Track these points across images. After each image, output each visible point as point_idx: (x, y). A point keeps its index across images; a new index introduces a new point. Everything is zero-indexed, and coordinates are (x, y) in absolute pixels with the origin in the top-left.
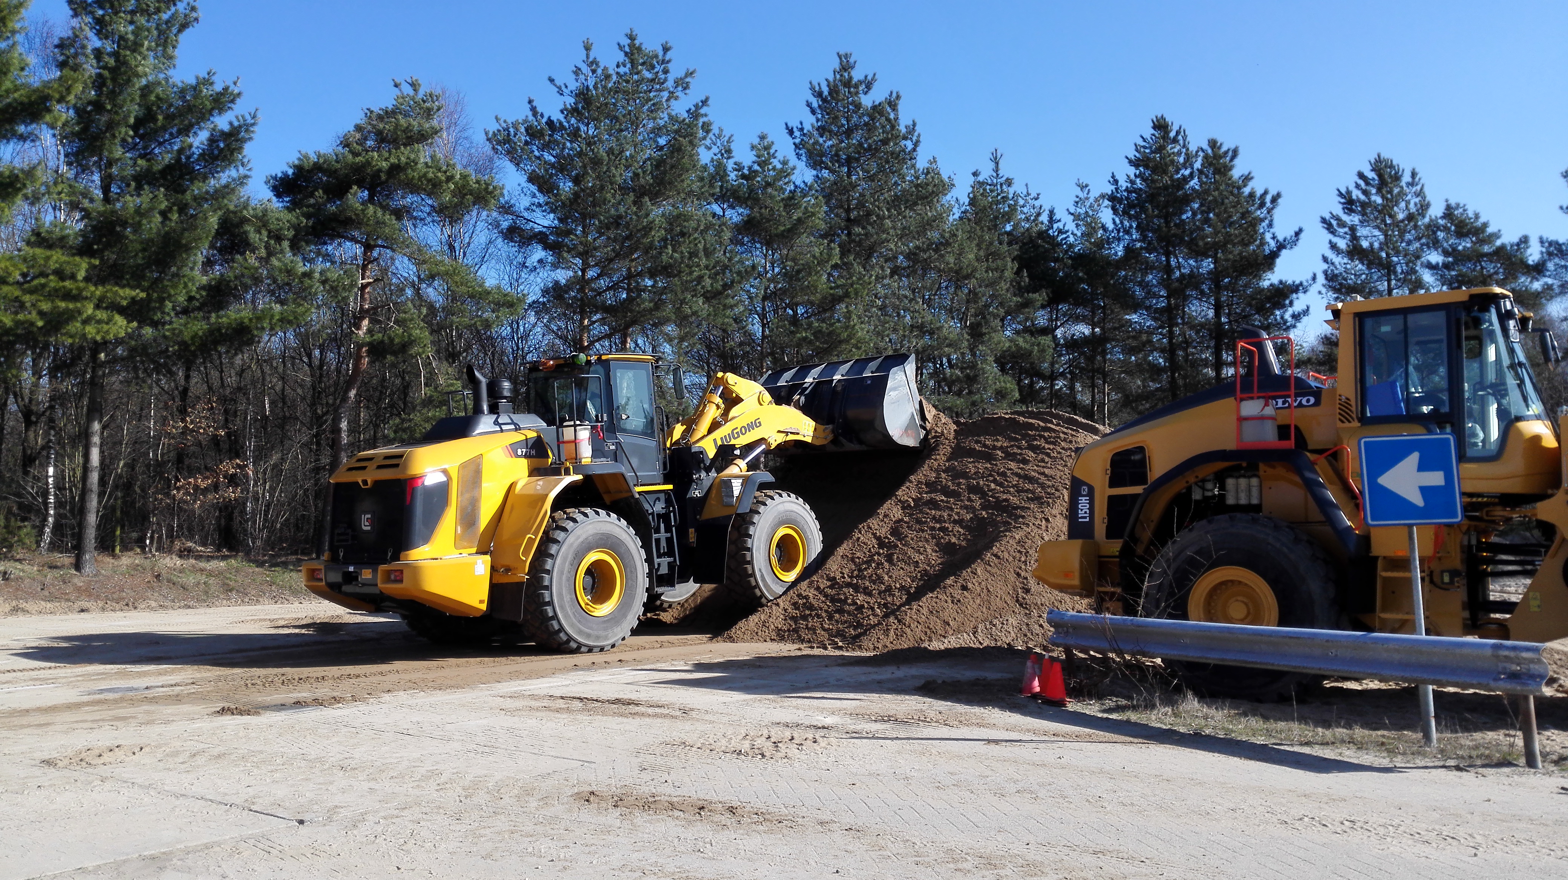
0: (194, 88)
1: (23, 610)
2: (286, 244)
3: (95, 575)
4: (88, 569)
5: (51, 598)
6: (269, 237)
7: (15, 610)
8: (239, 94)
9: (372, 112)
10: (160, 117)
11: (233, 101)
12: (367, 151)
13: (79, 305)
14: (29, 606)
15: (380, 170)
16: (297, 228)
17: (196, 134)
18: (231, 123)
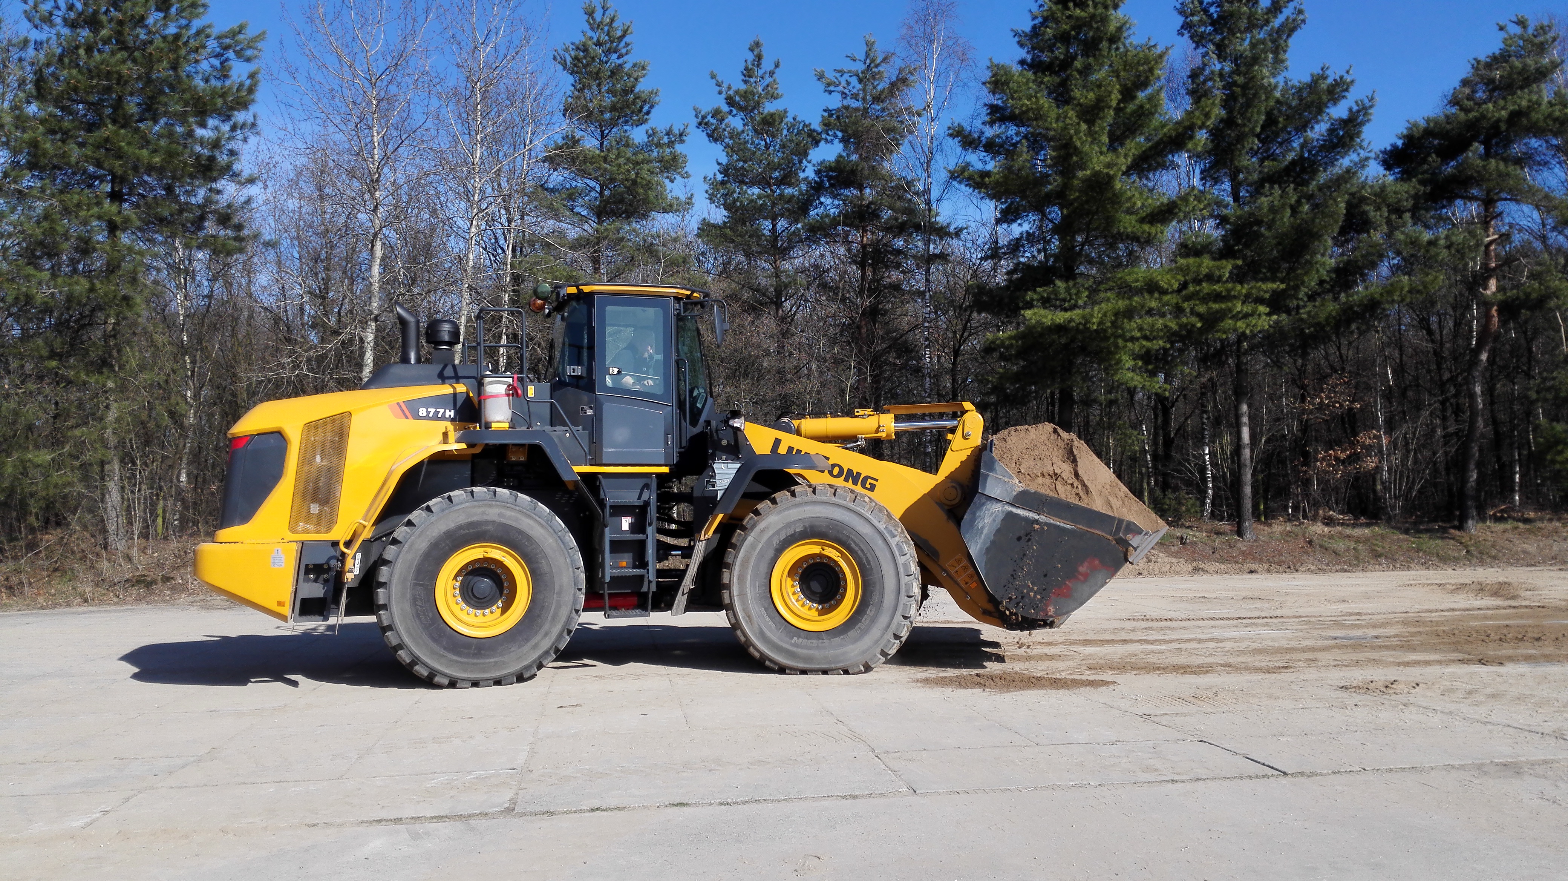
0: (1309, 86)
1: (1203, 570)
2: (1407, 215)
3: (1255, 541)
4: (1248, 535)
5: (1222, 561)
6: (1389, 211)
7: (1196, 570)
8: (1352, 82)
9: (1478, 62)
10: (1281, 119)
11: (1347, 90)
12: (1479, 105)
13: (1230, 304)
14: (1206, 566)
15: (1499, 120)
16: (1416, 197)
17: (1312, 128)
18: (1350, 110)
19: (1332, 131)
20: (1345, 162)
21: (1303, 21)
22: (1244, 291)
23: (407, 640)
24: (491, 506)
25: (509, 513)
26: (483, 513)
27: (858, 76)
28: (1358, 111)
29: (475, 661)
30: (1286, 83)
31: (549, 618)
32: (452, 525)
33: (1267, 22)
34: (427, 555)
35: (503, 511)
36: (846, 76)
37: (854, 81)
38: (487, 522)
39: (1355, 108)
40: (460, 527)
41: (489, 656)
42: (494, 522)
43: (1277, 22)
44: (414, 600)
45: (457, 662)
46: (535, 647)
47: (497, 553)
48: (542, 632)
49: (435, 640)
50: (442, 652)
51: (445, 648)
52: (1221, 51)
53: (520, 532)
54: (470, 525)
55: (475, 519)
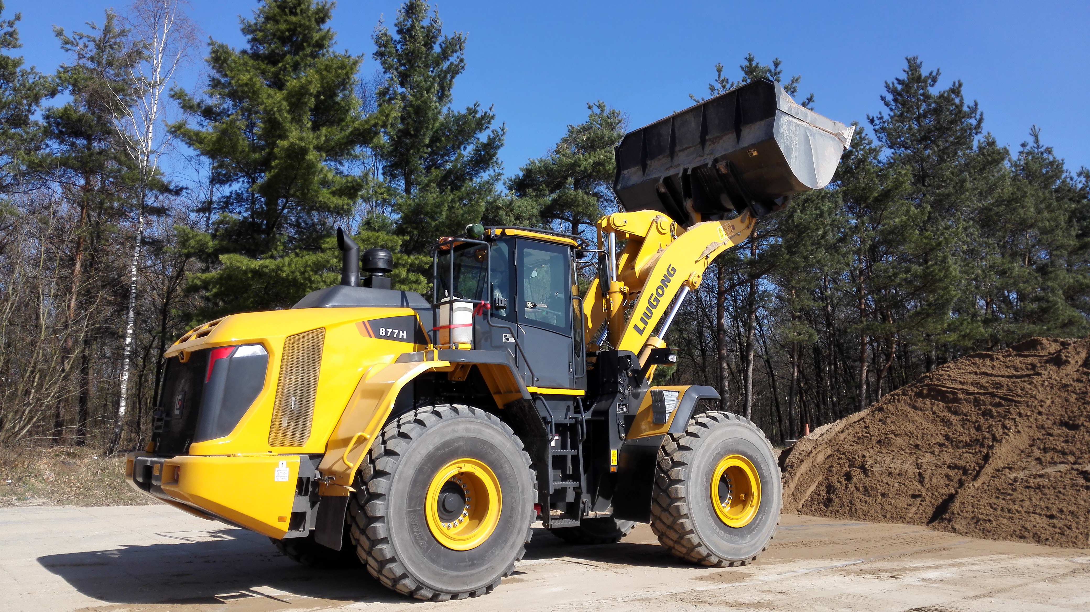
0: (465, 116)
9: (572, 128)
10: (443, 139)
11: (489, 122)
17: (465, 148)
18: (489, 136)
19: (477, 150)
20: (485, 176)
21: (463, 67)
22: (409, 261)
23: (411, 568)
24: (458, 423)
25: (473, 427)
26: (453, 431)
27: (95, 42)
28: (495, 138)
29: (473, 572)
30: (449, 111)
31: (519, 517)
32: (431, 448)
33: (438, 65)
34: (415, 482)
35: (468, 426)
36: (85, 40)
37: (91, 45)
38: (458, 439)
39: (492, 136)
40: (437, 449)
41: (481, 565)
42: (464, 437)
43: (445, 65)
44: (411, 526)
45: (457, 577)
46: (513, 546)
47: (468, 467)
48: (516, 531)
49: (433, 561)
50: (443, 571)
51: (445, 567)
52: (404, 79)
53: (484, 442)
54: (445, 444)
55: (448, 438)
